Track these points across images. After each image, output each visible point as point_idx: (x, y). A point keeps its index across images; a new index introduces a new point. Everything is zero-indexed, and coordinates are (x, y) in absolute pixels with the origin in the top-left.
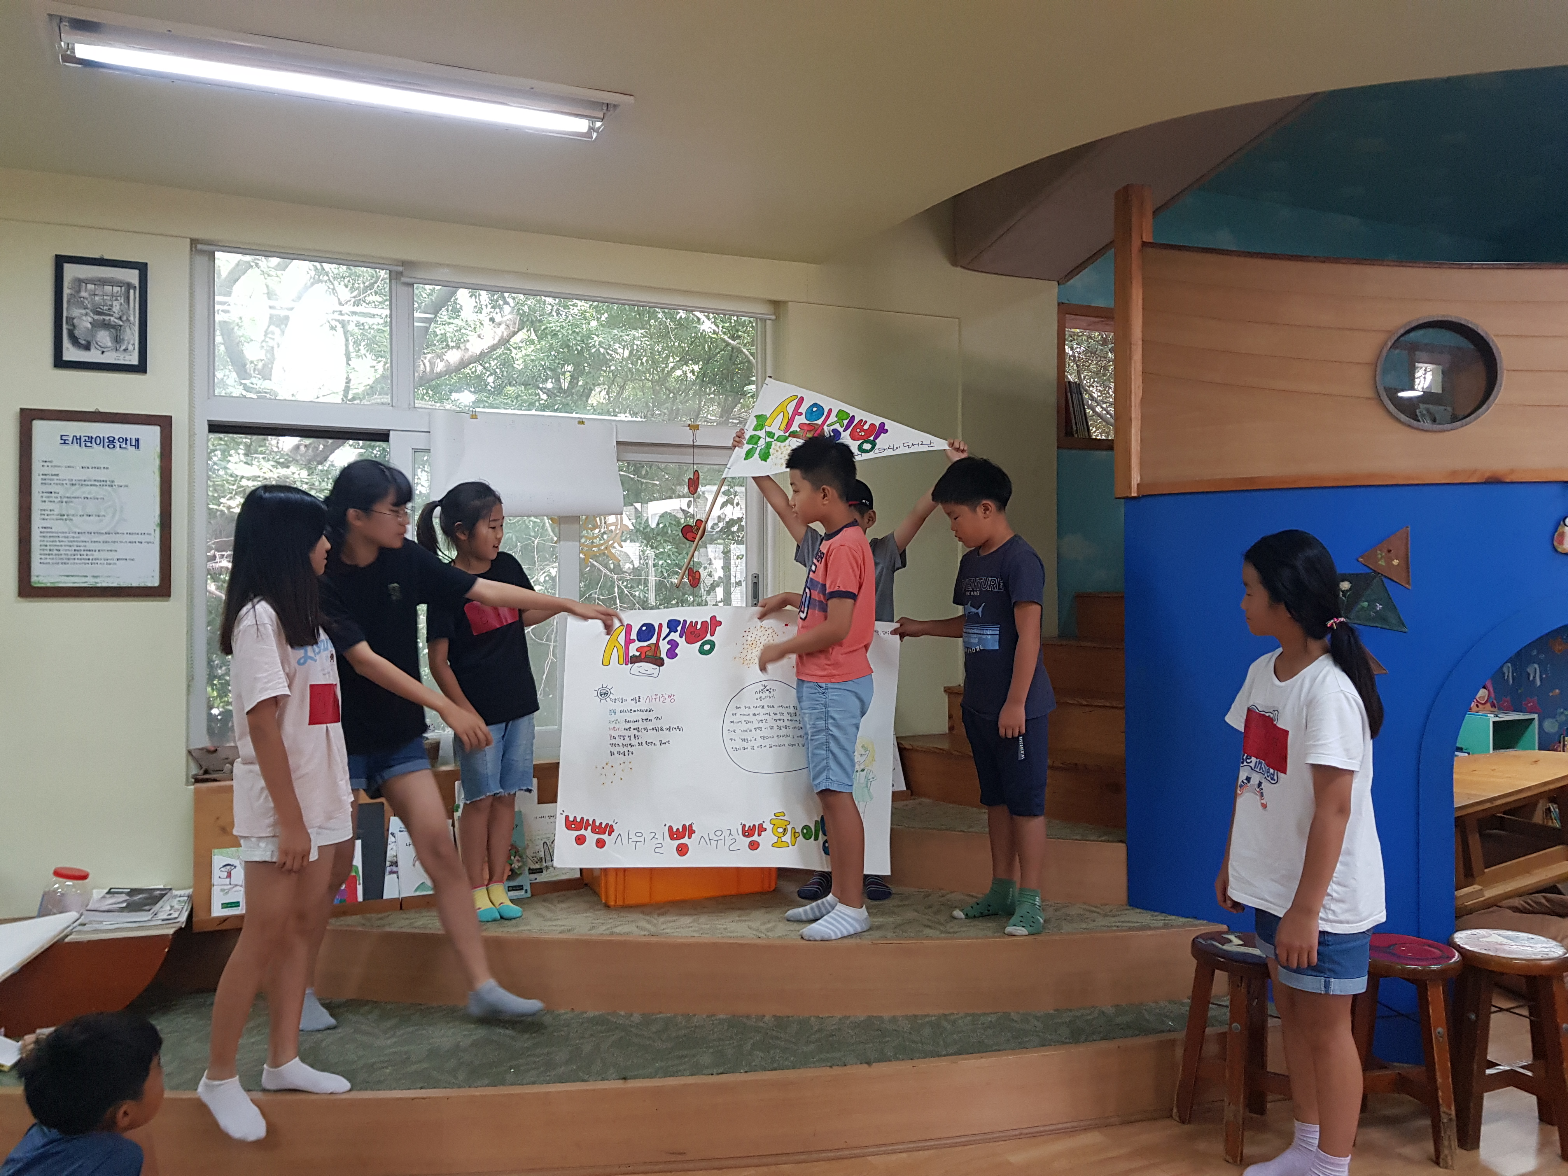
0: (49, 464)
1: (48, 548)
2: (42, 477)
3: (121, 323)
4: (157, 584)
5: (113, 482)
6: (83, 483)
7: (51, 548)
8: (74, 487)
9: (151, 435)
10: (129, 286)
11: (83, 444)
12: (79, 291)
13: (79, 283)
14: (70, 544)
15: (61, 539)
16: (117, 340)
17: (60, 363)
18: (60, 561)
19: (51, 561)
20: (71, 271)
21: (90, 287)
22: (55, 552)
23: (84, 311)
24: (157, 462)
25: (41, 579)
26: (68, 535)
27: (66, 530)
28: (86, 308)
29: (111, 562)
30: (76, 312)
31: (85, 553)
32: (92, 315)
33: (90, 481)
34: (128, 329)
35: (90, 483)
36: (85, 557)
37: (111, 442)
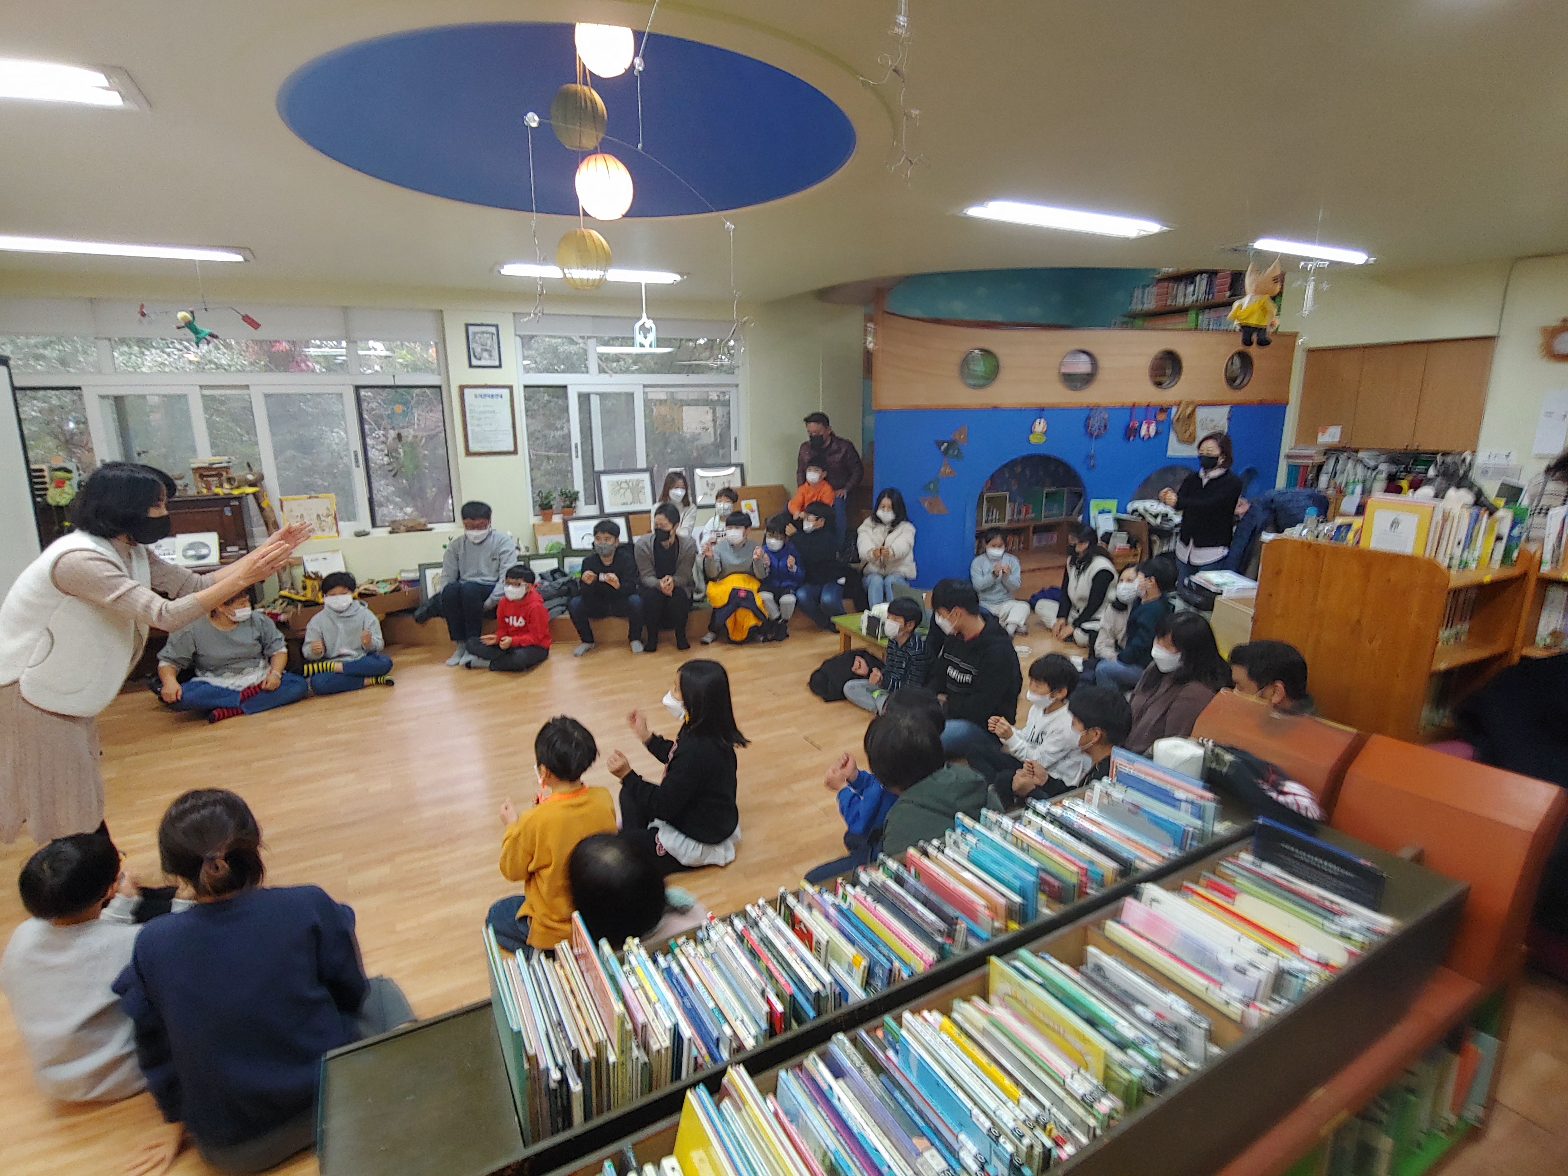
0: (472, 405)
2: (469, 411)
3: (491, 350)
4: (512, 449)
5: (495, 412)
6: (484, 412)
7: (475, 437)
8: (481, 414)
9: (506, 392)
10: (493, 334)
11: (484, 397)
12: (475, 337)
13: (475, 334)
14: (482, 436)
15: (478, 434)
16: (491, 356)
17: (471, 366)
18: (479, 442)
19: (476, 442)
20: (471, 329)
21: (479, 335)
22: (477, 439)
23: (477, 345)
24: (509, 403)
25: (473, 449)
26: (481, 432)
29: (497, 442)
30: (475, 346)
31: (488, 439)
32: (480, 346)
34: (494, 351)
35: (486, 412)
37: (493, 395)
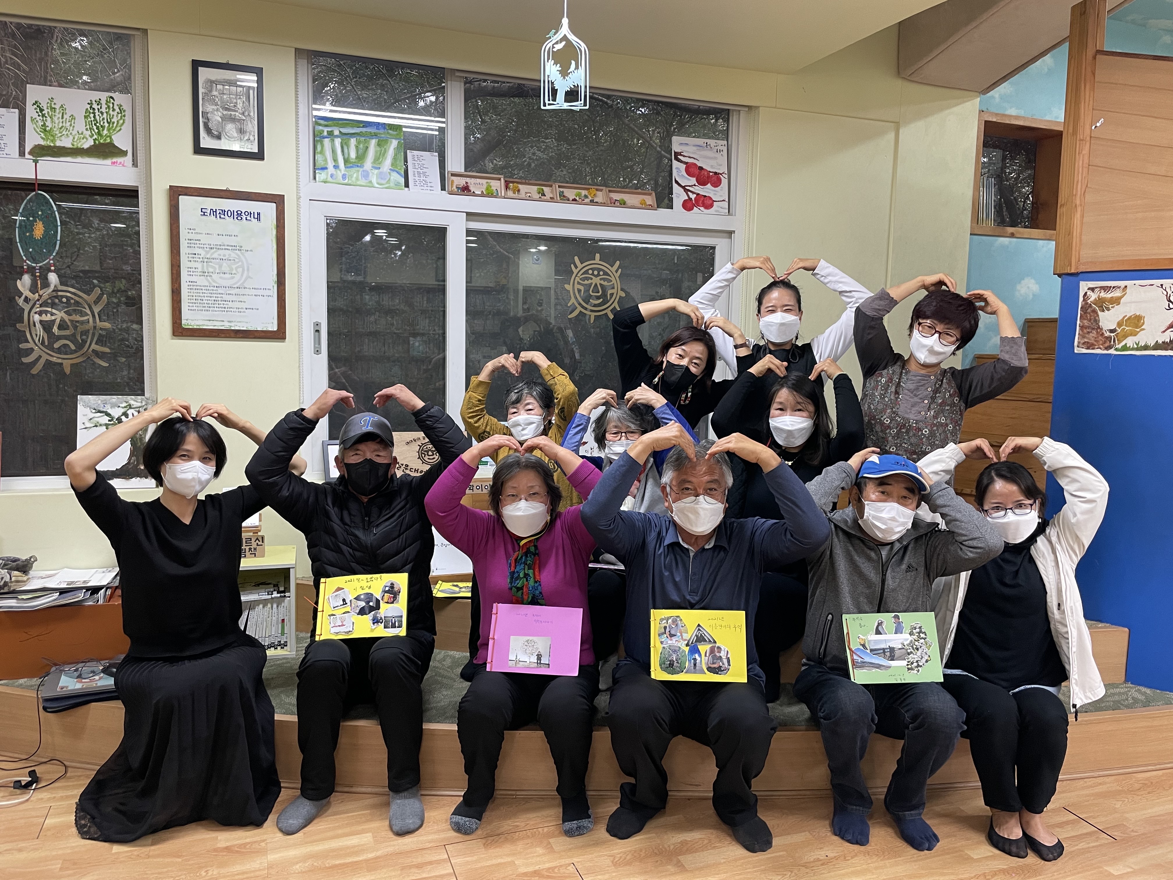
0: (194, 232)
1: (194, 298)
2: (188, 241)
3: (244, 118)
4: (275, 329)
5: (241, 247)
6: (219, 247)
7: (197, 298)
8: (213, 251)
9: (269, 210)
10: (249, 87)
11: (218, 216)
12: (211, 91)
13: (212, 83)
14: (210, 295)
15: (204, 291)
16: (241, 131)
17: (198, 150)
18: (204, 309)
19: (197, 308)
20: (204, 73)
21: (220, 87)
22: (200, 301)
23: (215, 107)
24: (274, 232)
25: (189, 322)
26: (208, 288)
27: (207, 284)
28: (217, 105)
29: (242, 310)
30: (210, 108)
31: (222, 302)
32: (221, 110)
33: (224, 245)
34: (249, 122)
35: (224, 247)
36: (222, 306)
37: (239, 214)
